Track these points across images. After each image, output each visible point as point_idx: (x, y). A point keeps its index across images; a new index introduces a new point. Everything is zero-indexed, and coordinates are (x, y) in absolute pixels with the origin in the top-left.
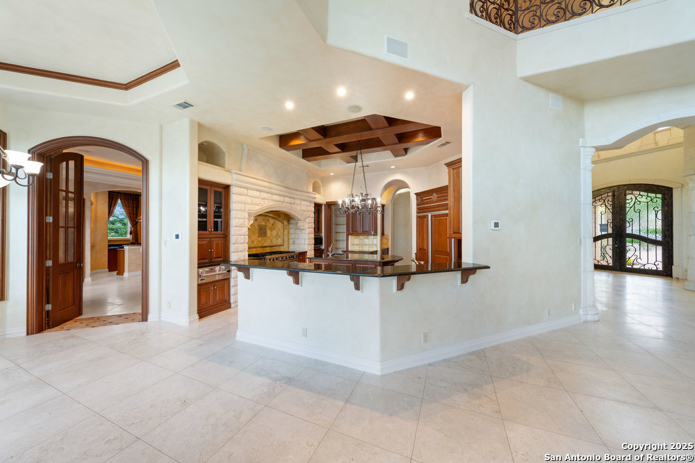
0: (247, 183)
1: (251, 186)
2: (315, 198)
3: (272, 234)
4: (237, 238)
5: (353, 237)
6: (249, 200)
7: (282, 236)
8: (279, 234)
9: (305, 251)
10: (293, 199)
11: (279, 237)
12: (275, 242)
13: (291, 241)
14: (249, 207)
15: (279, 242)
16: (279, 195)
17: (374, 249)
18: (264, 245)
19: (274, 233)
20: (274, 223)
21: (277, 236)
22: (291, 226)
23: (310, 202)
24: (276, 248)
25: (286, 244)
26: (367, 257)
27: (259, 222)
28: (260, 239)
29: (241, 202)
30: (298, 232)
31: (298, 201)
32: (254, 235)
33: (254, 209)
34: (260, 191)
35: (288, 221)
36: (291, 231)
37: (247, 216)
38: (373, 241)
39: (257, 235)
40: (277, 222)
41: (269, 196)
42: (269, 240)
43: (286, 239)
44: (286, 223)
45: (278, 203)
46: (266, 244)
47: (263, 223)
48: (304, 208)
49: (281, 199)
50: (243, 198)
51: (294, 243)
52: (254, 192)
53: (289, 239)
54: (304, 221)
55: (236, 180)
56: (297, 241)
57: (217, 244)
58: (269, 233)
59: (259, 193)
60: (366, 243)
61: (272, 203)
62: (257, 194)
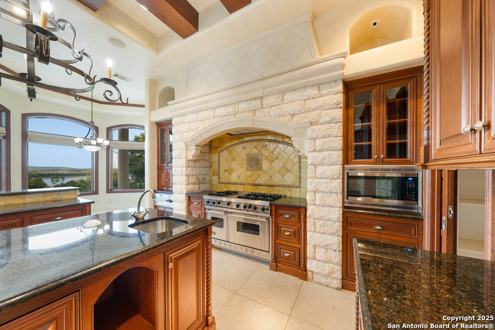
3: (271, 168)
12: (277, 179)
15: (290, 179)
16: (225, 106)
18: (257, 182)
21: (284, 170)
24: (282, 189)
25: (304, 184)
27: (248, 151)
28: (249, 173)
32: (242, 167)
34: (197, 112)
39: (245, 168)
41: (210, 112)
42: (267, 176)
46: (259, 181)
47: (255, 151)
49: (230, 109)
52: (190, 115)
58: (265, 165)
59: (195, 114)
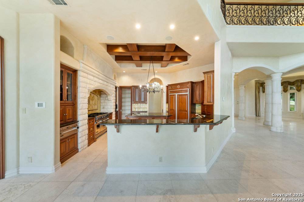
0: (87, 70)
1: (89, 72)
2: (116, 83)
3: (92, 103)
4: (82, 106)
5: (135, 104)
6: (88, 81)
7: (97, 104)
8: (96, 103)
9: (111, 112)
10: (107, 83)
11: (96, 104)
12: (94, 108)
13: (102, 107)
14: (88, 86)
15: (96, 107)
16: (102, 80)
17: (146, 110)
19: (94, 102)
20: (93, 96)
21: (95, 104)
22: (101, 98)
23: (114, 85)
25: (99, 108)
26: (142, 114)
29: (84, 82)
30: (107, 101)
31: (109, 85)
33: (90, 87)
35: (100, 95)
36: (102, 101)
37: (87, 91)
38: (145, 106)
40: (95, 96)
41: (98, 80)
42: (91, 107)
43: (99, 106)
44: (99, 96)
45: (101, 85)
48: (112, 89)
49: (103, 82)
50: (85, 80)
51: (104, 108)
52: (90, 76)
53: (100, 105)
54: (111, 95)
55: (83, 67)
56: (106, 107)
57: (69, 110)
60: (142, 107)
61: (99, 84)
62: (92, 77)
